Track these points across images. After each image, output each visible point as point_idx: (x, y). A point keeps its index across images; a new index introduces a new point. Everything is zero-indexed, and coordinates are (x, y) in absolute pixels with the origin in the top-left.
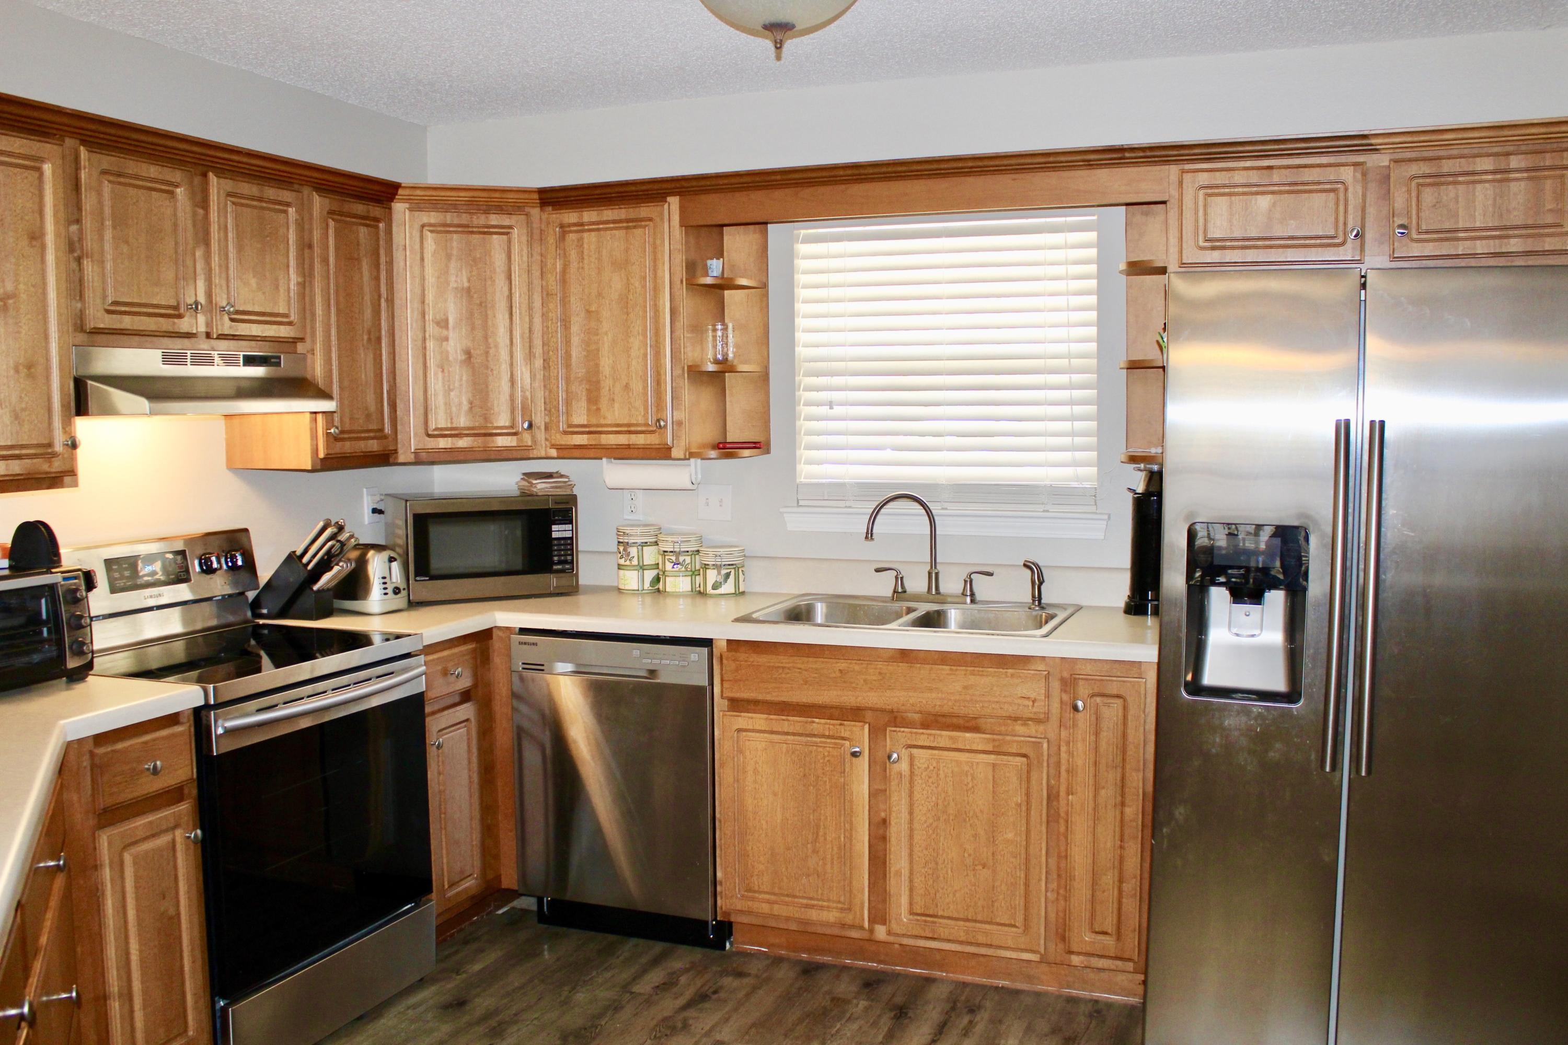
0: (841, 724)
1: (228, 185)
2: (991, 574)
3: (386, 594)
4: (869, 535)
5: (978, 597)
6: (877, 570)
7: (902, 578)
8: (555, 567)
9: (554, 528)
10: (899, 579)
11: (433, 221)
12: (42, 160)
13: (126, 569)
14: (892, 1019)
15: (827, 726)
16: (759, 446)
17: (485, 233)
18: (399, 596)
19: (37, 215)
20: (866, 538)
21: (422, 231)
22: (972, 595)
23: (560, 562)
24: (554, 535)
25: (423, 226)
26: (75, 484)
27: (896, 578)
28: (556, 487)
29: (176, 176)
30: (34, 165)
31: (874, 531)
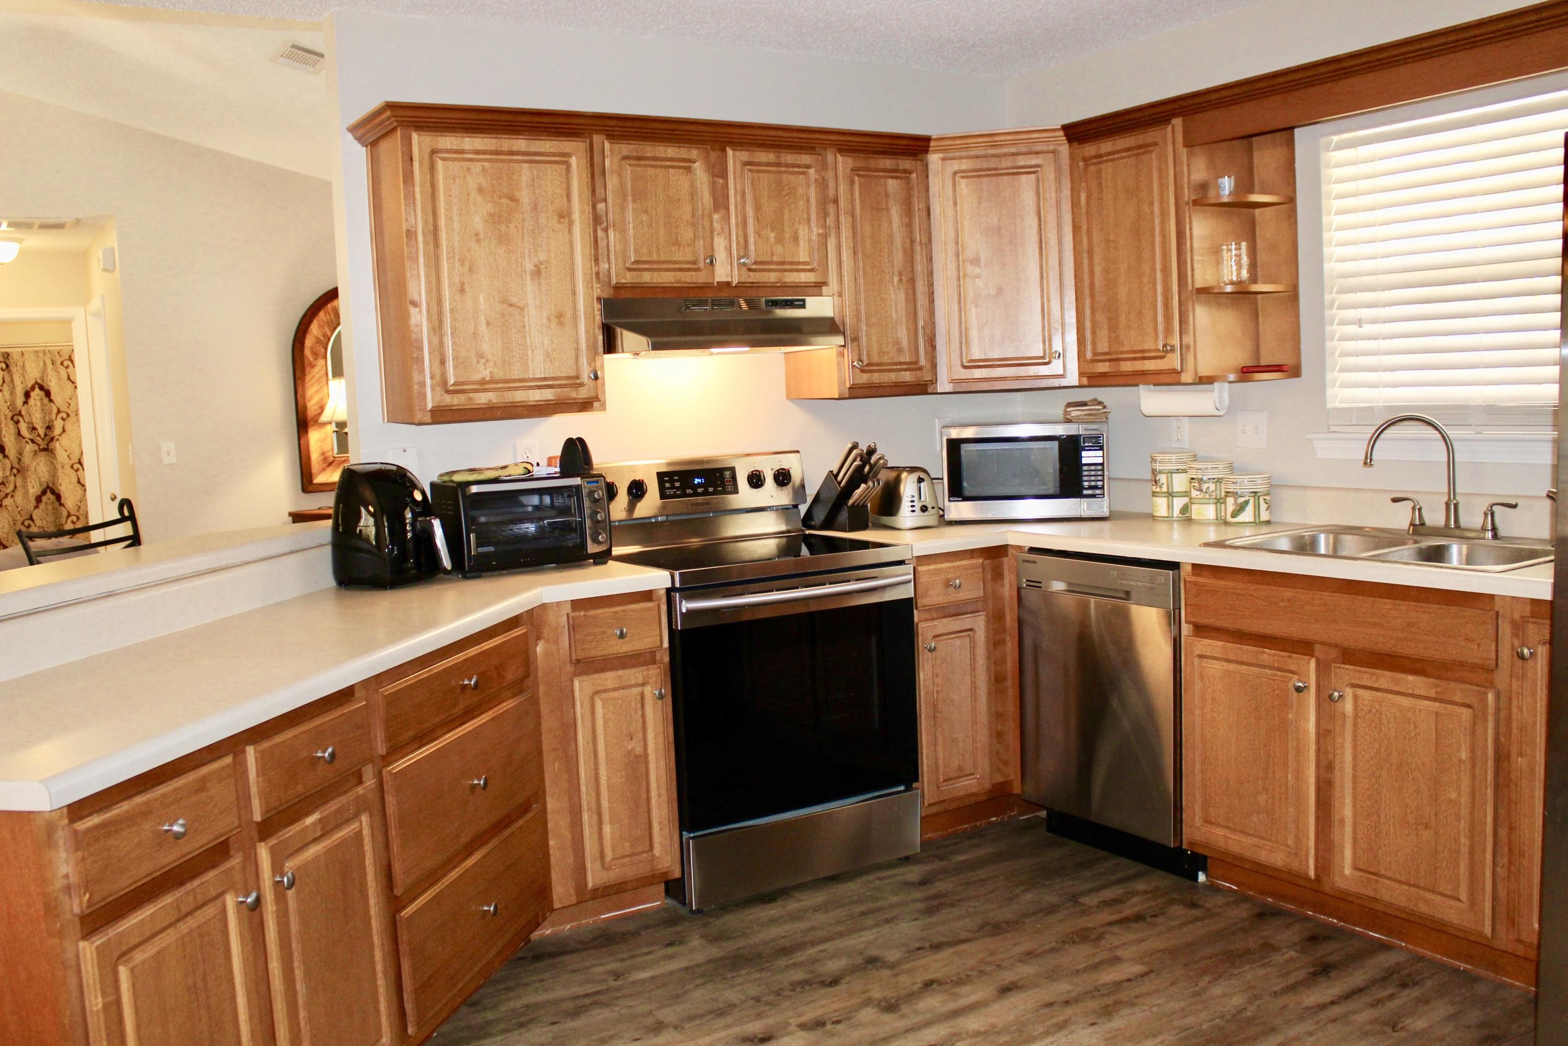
0: (1290, 657)
1: (744, 156)
2: (1514, 506)
3: (913, 511)
4: (1368, 461)
5: (1502, 532)
6: (1395, 500)
7: (1420, 509)
8: (1085, 492)
9: (1084, 454)
10: (1417, 509)
11: (964, 167)
12: (568, 155)
13: (677, 481)
14: (1309, 973)
15: (1276, 658)
16: (1291, 370)
17: (1013, 174)
18: (926, 513)
19: (565, 199)
20: (1365, 463)
21: (954, 178)
22: (1494, 529)
23: (1091, 488)
24: (1084, 461)
25: (955, 173)
26: (603, 407)
27: (1414, 509)
28: (1090, 415)
29: (694, 153)
30: (563, 159)
31: (1374, 457)
